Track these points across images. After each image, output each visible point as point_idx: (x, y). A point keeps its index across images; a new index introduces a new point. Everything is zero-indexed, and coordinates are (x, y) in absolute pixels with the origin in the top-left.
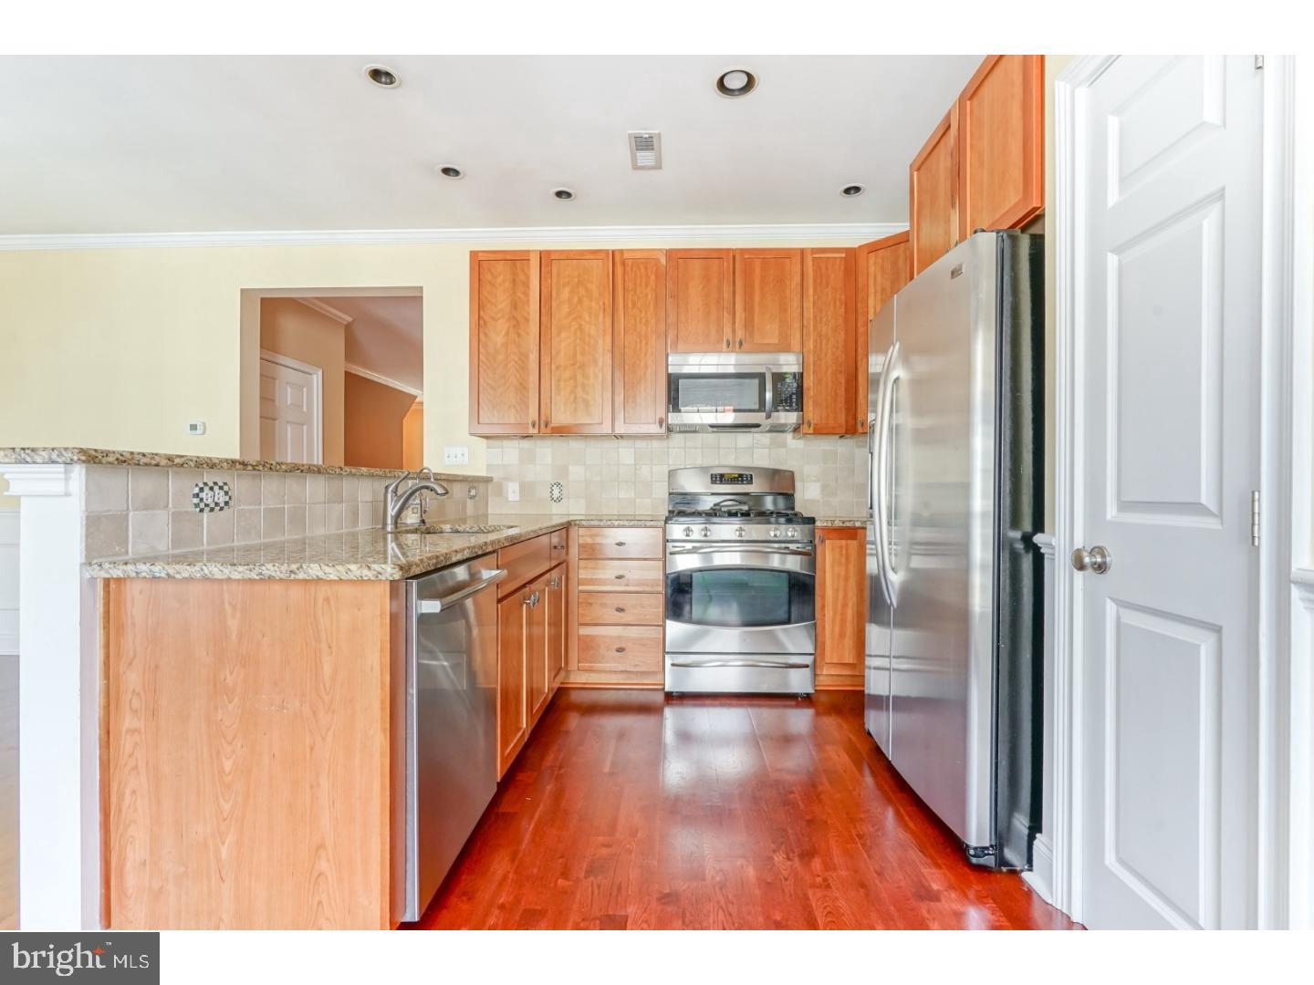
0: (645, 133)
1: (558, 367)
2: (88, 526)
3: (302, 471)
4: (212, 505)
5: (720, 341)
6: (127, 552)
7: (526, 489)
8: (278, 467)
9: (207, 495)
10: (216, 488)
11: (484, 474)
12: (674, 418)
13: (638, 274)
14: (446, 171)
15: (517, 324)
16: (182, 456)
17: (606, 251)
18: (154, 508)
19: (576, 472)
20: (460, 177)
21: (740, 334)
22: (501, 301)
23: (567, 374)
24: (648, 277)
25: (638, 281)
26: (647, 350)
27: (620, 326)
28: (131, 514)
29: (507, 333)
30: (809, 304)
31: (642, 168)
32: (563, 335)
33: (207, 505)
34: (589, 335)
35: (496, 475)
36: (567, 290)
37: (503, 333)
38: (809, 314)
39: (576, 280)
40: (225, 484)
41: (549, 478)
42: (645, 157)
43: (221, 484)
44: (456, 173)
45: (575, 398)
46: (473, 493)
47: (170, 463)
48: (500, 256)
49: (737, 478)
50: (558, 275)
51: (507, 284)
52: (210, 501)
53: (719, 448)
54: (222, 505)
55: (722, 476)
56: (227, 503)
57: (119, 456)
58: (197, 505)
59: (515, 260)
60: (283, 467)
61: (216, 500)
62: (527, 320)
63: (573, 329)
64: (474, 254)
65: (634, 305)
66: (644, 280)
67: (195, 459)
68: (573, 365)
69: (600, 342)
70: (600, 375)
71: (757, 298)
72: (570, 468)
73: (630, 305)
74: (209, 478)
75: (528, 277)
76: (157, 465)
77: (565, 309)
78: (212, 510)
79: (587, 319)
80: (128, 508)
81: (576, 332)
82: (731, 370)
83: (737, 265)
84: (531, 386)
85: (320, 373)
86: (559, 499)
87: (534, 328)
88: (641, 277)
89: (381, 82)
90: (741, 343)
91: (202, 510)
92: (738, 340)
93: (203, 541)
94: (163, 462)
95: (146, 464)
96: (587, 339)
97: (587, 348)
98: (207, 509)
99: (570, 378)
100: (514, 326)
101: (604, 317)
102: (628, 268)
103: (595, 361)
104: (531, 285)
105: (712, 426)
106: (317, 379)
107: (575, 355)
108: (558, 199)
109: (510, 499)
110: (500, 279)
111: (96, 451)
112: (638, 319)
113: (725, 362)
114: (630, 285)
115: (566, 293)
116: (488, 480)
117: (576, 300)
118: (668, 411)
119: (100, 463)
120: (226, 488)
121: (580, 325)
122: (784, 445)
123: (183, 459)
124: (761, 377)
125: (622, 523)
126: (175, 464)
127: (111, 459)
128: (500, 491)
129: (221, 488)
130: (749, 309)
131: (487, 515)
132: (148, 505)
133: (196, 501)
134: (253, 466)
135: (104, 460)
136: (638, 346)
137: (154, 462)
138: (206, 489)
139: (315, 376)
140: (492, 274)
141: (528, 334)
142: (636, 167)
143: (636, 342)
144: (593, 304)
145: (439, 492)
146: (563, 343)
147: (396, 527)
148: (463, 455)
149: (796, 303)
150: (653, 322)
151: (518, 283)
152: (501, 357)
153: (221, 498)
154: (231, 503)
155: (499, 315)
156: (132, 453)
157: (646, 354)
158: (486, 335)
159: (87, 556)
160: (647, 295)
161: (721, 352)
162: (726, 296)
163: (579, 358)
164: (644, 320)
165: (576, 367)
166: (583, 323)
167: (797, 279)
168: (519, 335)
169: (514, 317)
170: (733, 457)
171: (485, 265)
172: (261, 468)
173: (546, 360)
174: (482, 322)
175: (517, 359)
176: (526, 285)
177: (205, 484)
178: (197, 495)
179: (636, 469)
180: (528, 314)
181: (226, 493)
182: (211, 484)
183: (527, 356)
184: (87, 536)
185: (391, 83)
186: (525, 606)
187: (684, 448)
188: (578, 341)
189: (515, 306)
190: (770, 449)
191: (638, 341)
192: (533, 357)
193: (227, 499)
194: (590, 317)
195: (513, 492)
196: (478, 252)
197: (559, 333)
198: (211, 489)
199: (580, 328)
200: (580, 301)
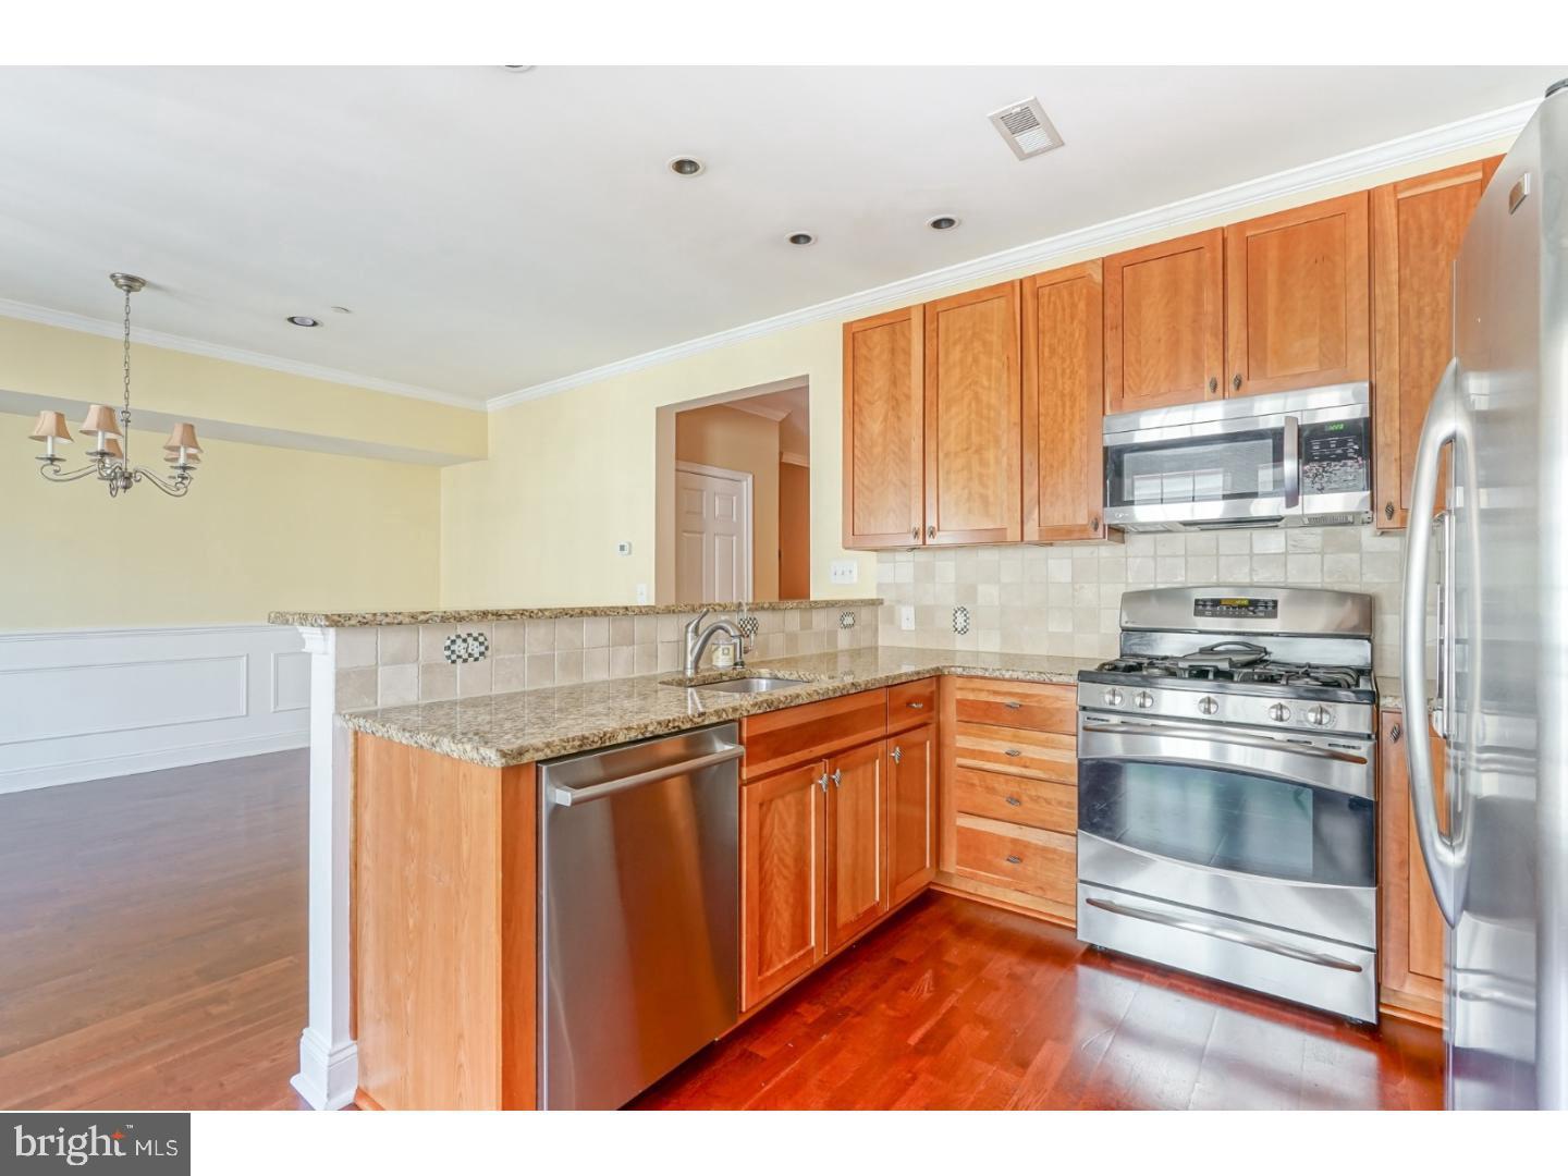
0: (1013, 106)
1: (947, 455)
2: (337, 681)
3: (571, 616)
4: (465, 656)
5: (1198, 385)
6: (376, 703)
7: (924, 615)
8: (540, 614)
9: (459, 647)
10: (470, 640)
11: (874, 596)
12: (1117, 516)
13: (1059, 307)
14: (796, 239)
15: (896, 403)
16: (425, 613)
17: (1012, 283)
18: (404, 663)
19: (988, 594)
20: (812, 242)
21: (1237, 367)
22: (878, 379)
23: (959, 462)
24: (1074, 306)
25: (1059, 317)
26: (1073, 415)
27: (1032, 387)
28: (380, 669)
29: (886, 419)
30: (1388, 287)
31: (1031, 155)
32: (954, 410)
33: (459, 657)
34: (989, 407)
35: (887, 597)
36: (959, 348)
37: (881, 419)
38: (1388, 304)
39: (970, 333)
40: (481, 635)
41: (952, 601)
42: (1031, 139)
43: (475, 635)
44: (807, 239)
45: (970, 493)
46: (848, 620)
47: (413, 621)
48: (880, 322)
49: (1246, 607)
50: (947, 329)
51: (886, 356)
52: (463, 653)
53: (1218, 555)
54: (477, 655)
55: (1216, 603)
56: (482, 654)
57: (361, 619)
58: (449, 657)
59: (894, 322)
60: (547, 613)
61: (470, 651)
62: (908, 397)
63: (966, 400)
64: (847, 327)
65: (1053, 351)
66: (1068, 311)
67: (440, 614)
68: (967, 449)
69: (1004, 412)
70: (1005, 459)
71: (1272, 299)
72: (981, 588)
73: (1047, 354)
74: (462, 630)
75: (909, 341)
76: (400, 624)
77: (956, 373)
78: (465, 661)
79: (986, 383)
80: (377, 663)
81: (970, 405)
82: (1217, 429)
83: (1230, 253)
84: (913, 483)
85: (750, 478)
86: (964, 631)
87: (917, 407)
88: (1064, 310)
89: (685, 173)
90: (1239, 384)
91: (454, 662)
92: (1231, 377)
93: (456, 691)
94: (407, 620)
95: (388, 624)
96: (985, 411)
97: (984, 423)
98: (459, 661)
99: (963, 469)
100: (893, 408)
101: (1009, 377)
102: (1044, 300)
103: (997, 441)
104: (912, 352)
105: (1186, 524)
106: (747, 485)
107: (969, 435)
108: (936, 230)
109: (904, 628)
110: (877, 351)
111: (339, 616)
112: (1059, 371)
113: (1210, 417)
114: (1046, 323)
115: (956, 354)
116: (875, 603)
117: (970, 359)
118: (1105, 505)
119: (343, 625)
120: (481, 639)
121: (976, 393)
122: (1357, 547)
123: (428, 616)
124: (1277, 435)
125: (1015, 675)
126: (419, 620)
127: (353, 622)
128: (891, 618)
129: (476, 639)
130: (1253, 321)
131: (877, 648)
132: (398, 660)
133: (448, 653)
134: (509, 616)
135: (347, 624)
136: (1060, 411)
137: (396, 621)
138: (459, 641)
139: (745, 483)
140: (868, 347)
141: (909, 415)
142: (1023, 156)
143: (1056, 405)
144: (994, 361)
145: (732, 634)
146: (954, 420)
147: (697, 672)
148: (850, 572)
149: (1358, 291)
150: (1082, 372)
151: (897, 351)
152: (878, 450)
153: (476, 649)
154: (488, 653)
155: (876, 397)
156: (375, 615)
157: (1071, 422)
158: (861, 424)
159: (336, 708)
160: (1072, 335)
161: (1202, 401)
162: (1208, 308)
163: (975, 439)
164: (1068, 371)
165: (970, 451)
166: (980, 390)
167: (1359, 248)
168: (899, 418)
169: (893, 397)
170: (1247, 570)
171: (859, 337)
172: (519, 616)
173: (931, 447)
174: (856, 409)
175: (897, 450)
176: (908, 353)
177: (459, 636)
178: (448, 648)
179: (1074, 589)
180: (909, 388)
181: (481, 644)
182: (464, 636)
183: (908, 444)
184: (337, 691)
185: (696, 170)
186: (813, 787)
187: (1155, 557)
188: (973, 416)
189: (894, 382)
190: (1323, 553)
191: (1060, 403)
192: (917, 444)
193: (482, 649)
194: (990, 380)
195: (907, 617)
196: (852, 323)
197: (948, 409)
198: (465, 641)
199: (977, 397)
200: (976, 360)
